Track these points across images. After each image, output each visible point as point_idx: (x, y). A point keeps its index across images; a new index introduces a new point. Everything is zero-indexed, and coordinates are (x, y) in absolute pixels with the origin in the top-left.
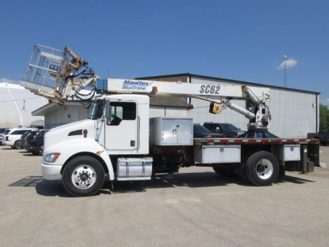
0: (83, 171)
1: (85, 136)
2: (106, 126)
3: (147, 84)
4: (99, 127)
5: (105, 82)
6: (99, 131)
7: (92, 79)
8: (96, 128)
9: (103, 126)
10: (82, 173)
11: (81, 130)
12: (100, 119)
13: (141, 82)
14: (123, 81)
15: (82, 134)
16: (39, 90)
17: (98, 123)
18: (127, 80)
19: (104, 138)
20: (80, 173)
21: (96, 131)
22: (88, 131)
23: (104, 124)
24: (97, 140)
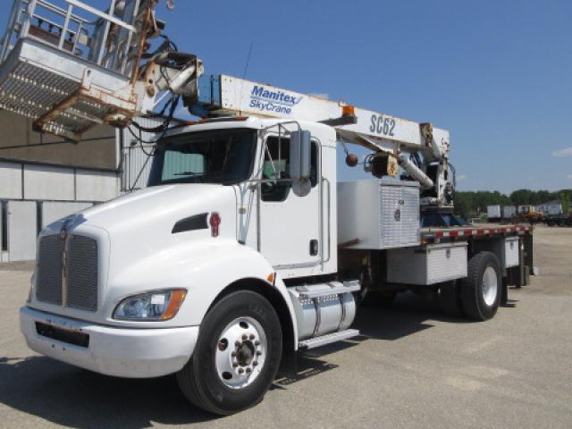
0: (244, 337)
1: (215, 233)
2: (261, 201)
3: (293, 99)
4: (245, 207)
5: (215, 84)
6: (245, 216)
7: (191, 69)
8: (239, 207)
9: (255, 202)
10: (241, 341)
11: (205, 215)
12: (248, 184)
13: (282, 95)
14: (250, 85)
15: (206, 227)
16: (86, 84)
17: (243, 194)
18: (260, 86)
19: (255, 236)
20: (237, 344)
21: (239, 215)
22: (221, 216)
23: (255, 196)
24: (242, 243)
